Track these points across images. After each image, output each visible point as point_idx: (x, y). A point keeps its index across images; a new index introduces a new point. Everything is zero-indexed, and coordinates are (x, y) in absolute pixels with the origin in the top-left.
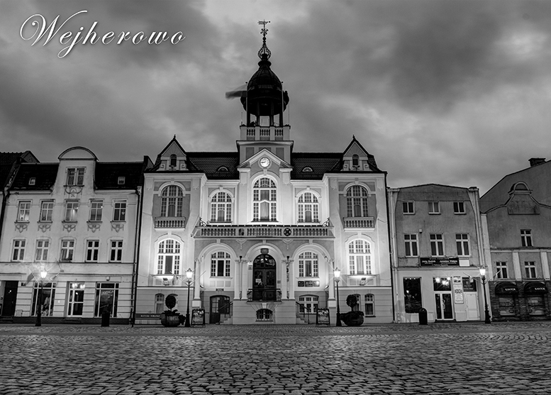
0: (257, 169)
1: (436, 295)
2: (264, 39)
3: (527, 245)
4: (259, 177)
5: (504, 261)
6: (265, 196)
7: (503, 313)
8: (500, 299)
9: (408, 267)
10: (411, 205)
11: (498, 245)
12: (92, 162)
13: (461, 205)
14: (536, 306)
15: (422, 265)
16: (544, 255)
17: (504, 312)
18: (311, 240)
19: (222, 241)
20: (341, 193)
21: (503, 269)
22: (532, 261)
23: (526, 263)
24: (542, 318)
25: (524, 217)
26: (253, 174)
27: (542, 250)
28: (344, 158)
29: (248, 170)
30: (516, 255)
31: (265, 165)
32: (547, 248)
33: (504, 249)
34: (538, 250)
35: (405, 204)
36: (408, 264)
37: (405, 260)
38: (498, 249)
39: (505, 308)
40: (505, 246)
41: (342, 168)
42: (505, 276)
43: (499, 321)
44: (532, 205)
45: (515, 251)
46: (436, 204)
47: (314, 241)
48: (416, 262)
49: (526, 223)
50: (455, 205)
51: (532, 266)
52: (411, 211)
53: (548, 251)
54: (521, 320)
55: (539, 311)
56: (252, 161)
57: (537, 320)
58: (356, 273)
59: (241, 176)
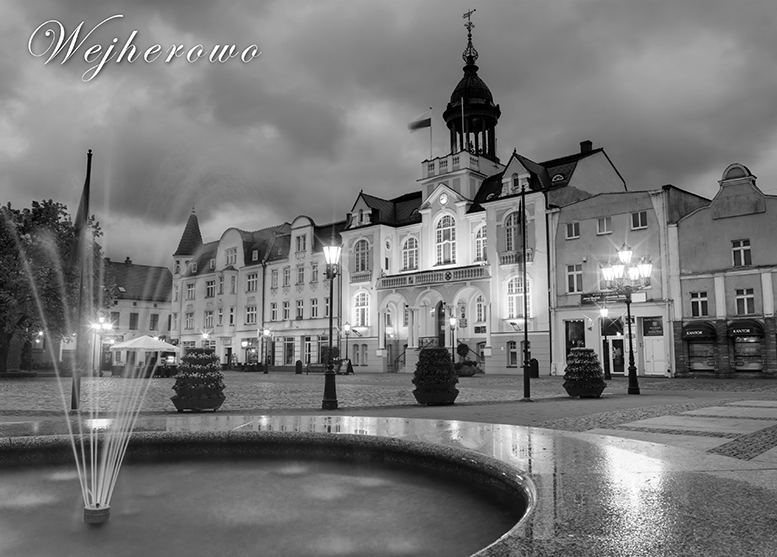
0: (437, 208)
1: (605, 341)
2: (470, 36)
3: (743, 263)
4: (440, 217)
5: (703, 290)
6: (447, 237)
7: (698, 366)
8: (695, 346)
9: (567, 307)
10: (577, 225)
11: (695, 267)
12: (309, 228)
13: (644, 215)
14: (751, 357)
15: (584, 303)
16: (766, 277)
17: (700, 365)
18: (468, 283)
19: (396, 291)
20: (499, 223)
21: (702, 302)
22: (749, 288)
23: (740, 292)
24: (756, 375)
25: (739, 220)
26: (433, 215)
27: (762, 270)
28: (503, 181)
29: (429, 211)
30: (719, 281)
31: (444, 201)
32: (772, 266)
33: (703, 273)
34: (756, 271)
35: (570, 226)
36: (569, 304)
37: (564, 298)
38: (694, 274)
39: (701, 358)
40: (704, 269)
41: (500, 192)
42: (705, 312)
43: (684, 377)
44: (753, 198)
45: (717, 274)
46: (609, 219)
47: (471, 284)
48: (577, 300)
49: (739, 229)
50: (635, 216)
51: (750, 296)
52: (577, 234)
53: (774, 270)
54: (717, 378)
55: (755, 364)
56: (431, 200)
57: (743, 378)
58: (515, 316)
59: (424, 218)
